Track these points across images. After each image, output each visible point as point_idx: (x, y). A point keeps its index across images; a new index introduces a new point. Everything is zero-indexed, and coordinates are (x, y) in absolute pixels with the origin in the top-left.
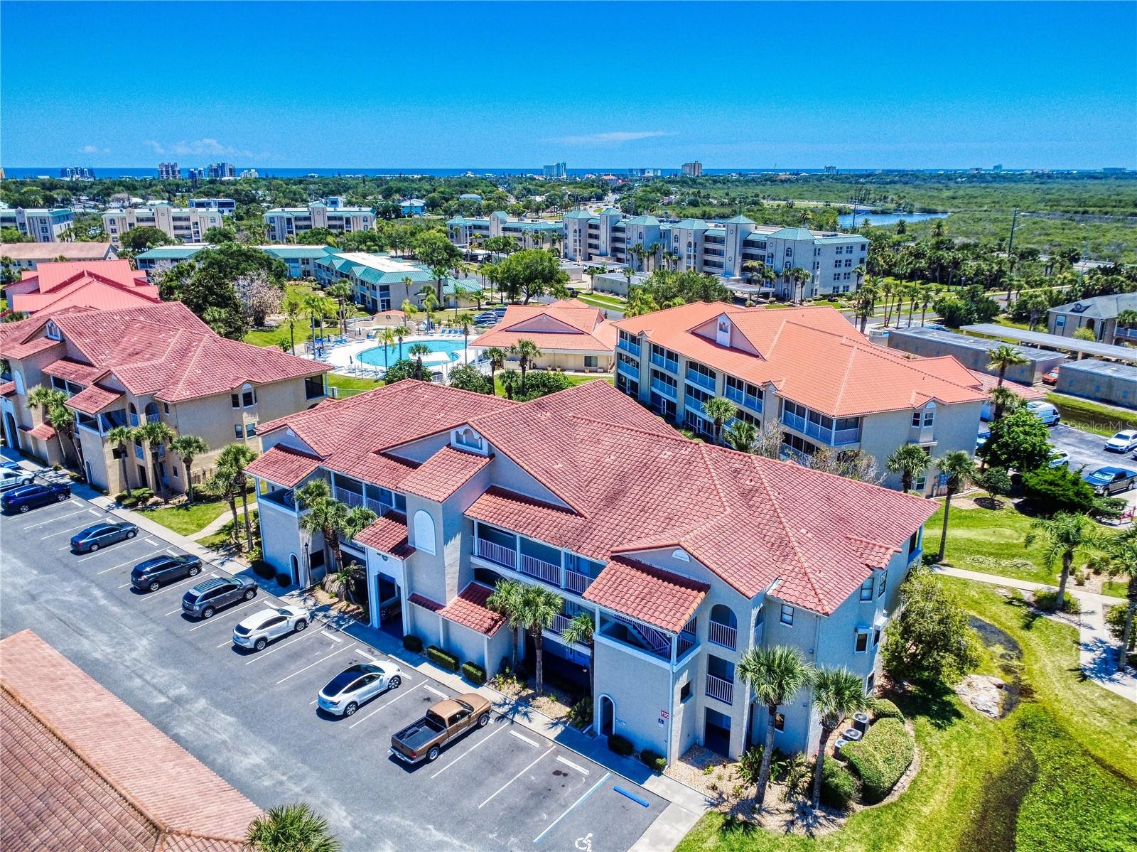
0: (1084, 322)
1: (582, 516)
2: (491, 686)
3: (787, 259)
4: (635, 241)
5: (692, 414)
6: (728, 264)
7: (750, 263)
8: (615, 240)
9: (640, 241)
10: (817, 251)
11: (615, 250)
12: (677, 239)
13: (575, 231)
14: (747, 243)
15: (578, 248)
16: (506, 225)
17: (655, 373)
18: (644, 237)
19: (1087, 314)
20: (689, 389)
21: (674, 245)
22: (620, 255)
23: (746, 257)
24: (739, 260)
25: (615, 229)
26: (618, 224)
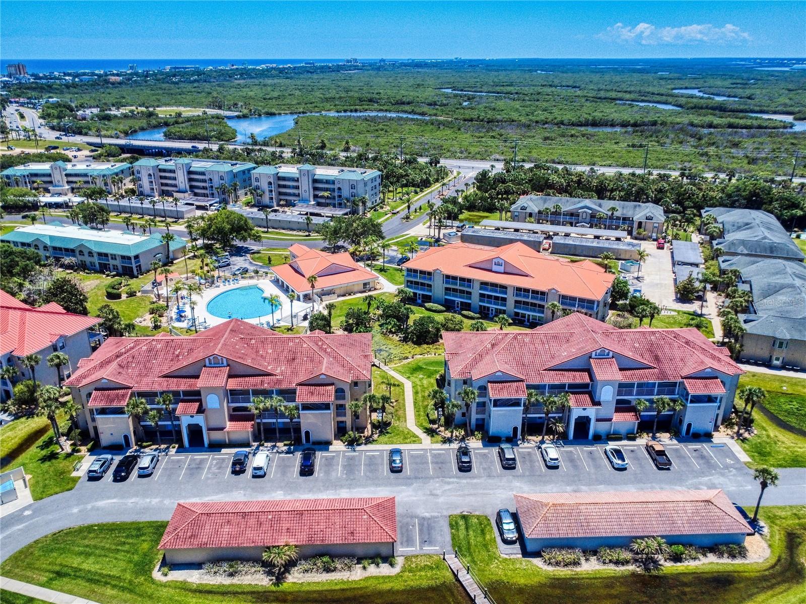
0: (528, 215)
2: (639, 439)
3: (352, 191)
4: (216, 182)
5: (484, 307)
6: (305, 195)
7: (321, 194)
8: (190, 180)
9: (222, 182)
10: (365, 184)
11: (191, 187)
12: (257, 180)
13: (150, 175)
14: (315, 181)
15: (155, 187)
16: (67, 172)
17: (447, 289)
18: (226, 178)
19: (528, 211)
20: (482, 295)
21: (254, 184)
22: (197, 191)
23: (315, 189)
24: (311, 190)
25: (190, 173)
26: (191, 169)
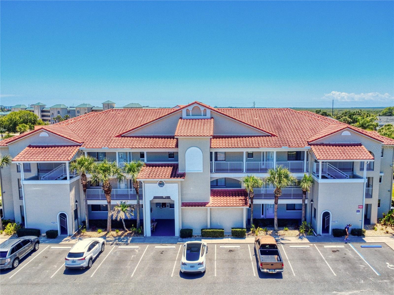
1: (274, 136)
2: (249, 236)
4: (56, 115)
8: (43, 116)
9: (59, 115)
12: (78, 112)
25: (42, 111)
26: (44, 109)
